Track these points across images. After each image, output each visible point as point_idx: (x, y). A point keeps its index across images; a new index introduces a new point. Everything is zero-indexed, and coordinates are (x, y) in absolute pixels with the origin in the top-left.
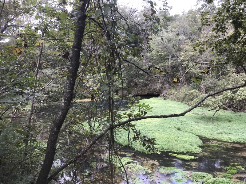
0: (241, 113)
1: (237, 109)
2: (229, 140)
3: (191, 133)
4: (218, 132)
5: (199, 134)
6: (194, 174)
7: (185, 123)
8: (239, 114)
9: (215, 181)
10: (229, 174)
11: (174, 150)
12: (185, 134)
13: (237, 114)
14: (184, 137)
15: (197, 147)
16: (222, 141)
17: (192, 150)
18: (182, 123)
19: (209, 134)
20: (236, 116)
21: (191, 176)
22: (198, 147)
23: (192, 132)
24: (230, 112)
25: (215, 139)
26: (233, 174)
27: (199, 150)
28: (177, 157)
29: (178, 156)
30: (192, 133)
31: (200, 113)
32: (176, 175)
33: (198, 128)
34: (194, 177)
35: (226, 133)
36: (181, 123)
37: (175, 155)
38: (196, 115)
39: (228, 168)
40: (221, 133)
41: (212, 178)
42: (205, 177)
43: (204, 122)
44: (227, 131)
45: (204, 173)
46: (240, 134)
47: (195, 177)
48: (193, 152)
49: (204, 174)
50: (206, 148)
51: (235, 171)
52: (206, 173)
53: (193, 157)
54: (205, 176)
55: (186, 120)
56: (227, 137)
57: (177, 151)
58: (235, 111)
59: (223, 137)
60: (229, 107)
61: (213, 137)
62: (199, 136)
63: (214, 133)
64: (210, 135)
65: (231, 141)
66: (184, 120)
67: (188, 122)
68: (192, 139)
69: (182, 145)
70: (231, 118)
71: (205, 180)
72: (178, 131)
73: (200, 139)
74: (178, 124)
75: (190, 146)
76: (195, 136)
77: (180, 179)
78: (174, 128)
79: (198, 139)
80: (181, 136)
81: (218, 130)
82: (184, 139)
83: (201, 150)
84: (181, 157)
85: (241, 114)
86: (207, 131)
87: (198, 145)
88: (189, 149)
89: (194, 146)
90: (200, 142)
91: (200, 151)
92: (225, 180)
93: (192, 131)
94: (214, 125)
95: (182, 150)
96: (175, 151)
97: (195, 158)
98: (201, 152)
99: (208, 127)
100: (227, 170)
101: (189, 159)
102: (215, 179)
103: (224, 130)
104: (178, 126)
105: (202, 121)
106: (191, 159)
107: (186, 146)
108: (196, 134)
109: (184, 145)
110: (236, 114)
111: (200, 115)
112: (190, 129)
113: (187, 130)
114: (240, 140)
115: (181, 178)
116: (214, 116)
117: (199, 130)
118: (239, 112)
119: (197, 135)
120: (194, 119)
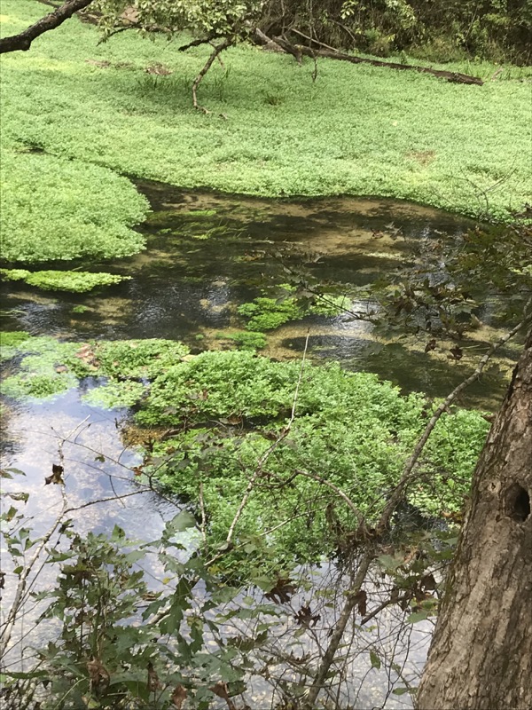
0: (319, 60)
1: (303, 41)
2: (262, 190)
3: (97, 163)
4: (221, 152)
5: (136, 165)
6: (109, 350)
7: (66, 112)
8: (310, 66)
9: (197, 368)
10: (255, 331)
11: (14, 251)
12: (69, 169)
13: (304, 68)
14: (63, 183)
15: (124, 231)
16: (233, 196)
17: (102, 243)
18: (53, 116)
19: (178, 166)
20: (300, 74)
21: (96, 361)
22: (133, 228)
23: (101, 159)
24: (275, 56)
25: (205, 190)
26: (269, 331)
27: (135, 242)
28: (29, 282)
29: (37, 278)
30: (103, 165)
31: (139, 62)
32: (27, 367)
33: (128, 136)
34: (110, 364)
35: (252, 158)
36: (46, 116)
37: (20, 274)
38: (121, 75)
39: (252, 306)
40: (233, 158)
41: (185, 358)
42: (157, 355)
43: (157, 106)
44: (254, 150)
45: (153, 341)
46: (308, 159)
47: (116, 364)
48: (106, 255)
49: (156, 344)
50: (166, 231)
51: (279, 318)
52: (161, 342)
53: (107, 278)
54: (156, 351)
55: (72, 98)
56: (255, 174)
57: (32, 253)
58: (294, 52)
59: (239, 175)
60: (273, 31)
61: (199, 178)
62: (133, 178)
63: (202, 159)
64: (185, 171)
65: (268, 194)
66: (63, 99)
67: (81, 107)
68: (100, 196)
69: (51, 226)
70: (279, 88)
71: (156, 370)
72: (35, 159)
73: (141, 190)
74: (31, 118)
75: (93, 225)
76: (113, 176)
77: (45, 382)
78: (13, 143)
79: (132, 190)
80: (47, 179)
81: (220, 144)
82: (64, 195)
83: (144, 240)
84: (50, 281)
85: (319, 68)
86: (171, 153)
87: (130, 220)
88: (89, 243)
89: (110, 226)
90: (138, 207)
91: (137, 246)
92: (236, 357)
93: (101, 154)
94: (201, 120)
95: (51, 249)
96: (22, 258)
97: (117, 279)
98: (143, 252)
99: (176, 130)
100: (246, 318)
101: (87, 286)
102: (196, 359)
103: (245, 143)
104: (33, 130)
105: (149, 105)
106: (96, 288)
107: (71, 230)
108: (119, 167)
109: (62, 223)
110: (297, 69)
111: (140, 73)
112: (92, 146)
113: (77, 147)
114: (307, 184)
115: (50, 374)
116: (207, 75)
117: (135, 146)
118: (311, 56)
119: (125, 174)
120: (113, 94)
